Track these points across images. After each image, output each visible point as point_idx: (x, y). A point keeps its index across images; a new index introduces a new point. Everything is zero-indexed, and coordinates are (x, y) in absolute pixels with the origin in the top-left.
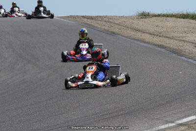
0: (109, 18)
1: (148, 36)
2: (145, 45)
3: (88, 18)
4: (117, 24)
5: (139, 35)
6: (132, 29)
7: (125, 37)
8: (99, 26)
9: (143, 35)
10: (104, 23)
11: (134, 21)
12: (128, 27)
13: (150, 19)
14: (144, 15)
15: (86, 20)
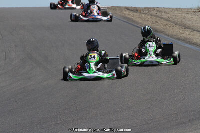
0: (158, 11)
1: (198, 35)
3: (132, 11)
4: (164, 19)
6: (181, 26)
8: (140, 22)
9: (192, 33)
11: (187, 16)
12: (177, 24)
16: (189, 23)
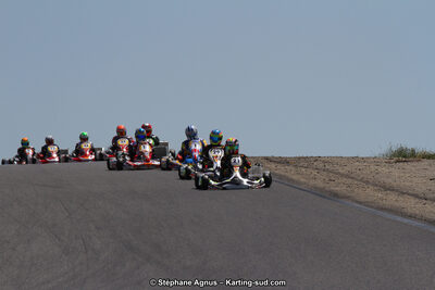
0: (324, 162)
1: (413, 201)
2: (406, 221)
3: (279, 163)
4: (342, 175)
5: (392, 200)
6: (377, 185)
7: (360, 203)
8: (302, 180)
9: (400, 198)
10: (315, 172)
11: (380, 169)
12: (367, 182)
13: (415, 164)
14: (403, 156)
15: (273, 166)
16: (388, 181)
